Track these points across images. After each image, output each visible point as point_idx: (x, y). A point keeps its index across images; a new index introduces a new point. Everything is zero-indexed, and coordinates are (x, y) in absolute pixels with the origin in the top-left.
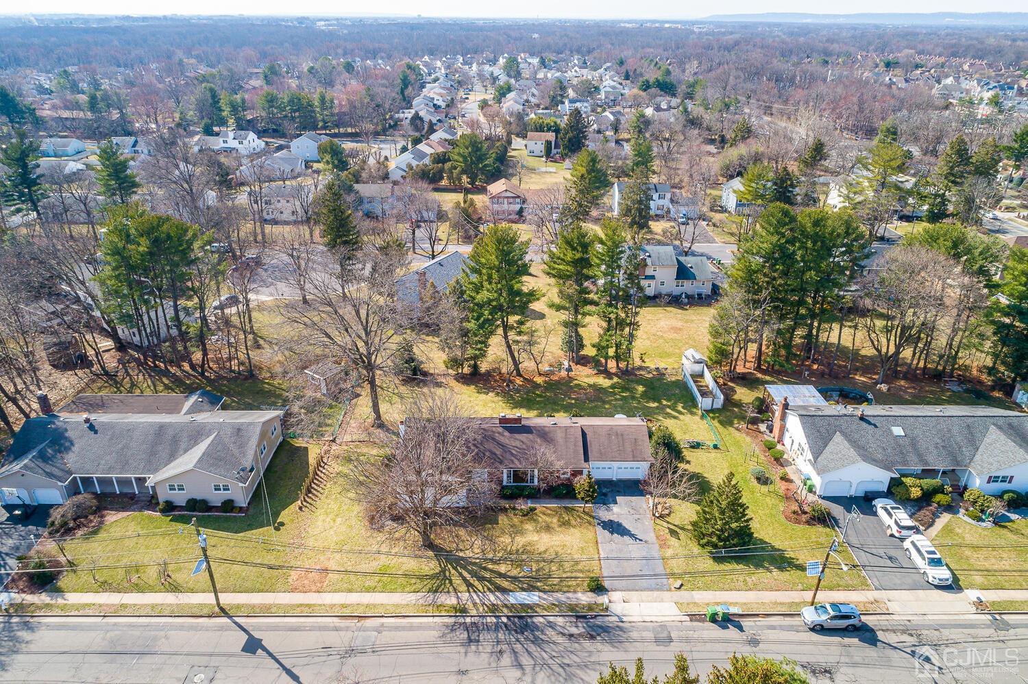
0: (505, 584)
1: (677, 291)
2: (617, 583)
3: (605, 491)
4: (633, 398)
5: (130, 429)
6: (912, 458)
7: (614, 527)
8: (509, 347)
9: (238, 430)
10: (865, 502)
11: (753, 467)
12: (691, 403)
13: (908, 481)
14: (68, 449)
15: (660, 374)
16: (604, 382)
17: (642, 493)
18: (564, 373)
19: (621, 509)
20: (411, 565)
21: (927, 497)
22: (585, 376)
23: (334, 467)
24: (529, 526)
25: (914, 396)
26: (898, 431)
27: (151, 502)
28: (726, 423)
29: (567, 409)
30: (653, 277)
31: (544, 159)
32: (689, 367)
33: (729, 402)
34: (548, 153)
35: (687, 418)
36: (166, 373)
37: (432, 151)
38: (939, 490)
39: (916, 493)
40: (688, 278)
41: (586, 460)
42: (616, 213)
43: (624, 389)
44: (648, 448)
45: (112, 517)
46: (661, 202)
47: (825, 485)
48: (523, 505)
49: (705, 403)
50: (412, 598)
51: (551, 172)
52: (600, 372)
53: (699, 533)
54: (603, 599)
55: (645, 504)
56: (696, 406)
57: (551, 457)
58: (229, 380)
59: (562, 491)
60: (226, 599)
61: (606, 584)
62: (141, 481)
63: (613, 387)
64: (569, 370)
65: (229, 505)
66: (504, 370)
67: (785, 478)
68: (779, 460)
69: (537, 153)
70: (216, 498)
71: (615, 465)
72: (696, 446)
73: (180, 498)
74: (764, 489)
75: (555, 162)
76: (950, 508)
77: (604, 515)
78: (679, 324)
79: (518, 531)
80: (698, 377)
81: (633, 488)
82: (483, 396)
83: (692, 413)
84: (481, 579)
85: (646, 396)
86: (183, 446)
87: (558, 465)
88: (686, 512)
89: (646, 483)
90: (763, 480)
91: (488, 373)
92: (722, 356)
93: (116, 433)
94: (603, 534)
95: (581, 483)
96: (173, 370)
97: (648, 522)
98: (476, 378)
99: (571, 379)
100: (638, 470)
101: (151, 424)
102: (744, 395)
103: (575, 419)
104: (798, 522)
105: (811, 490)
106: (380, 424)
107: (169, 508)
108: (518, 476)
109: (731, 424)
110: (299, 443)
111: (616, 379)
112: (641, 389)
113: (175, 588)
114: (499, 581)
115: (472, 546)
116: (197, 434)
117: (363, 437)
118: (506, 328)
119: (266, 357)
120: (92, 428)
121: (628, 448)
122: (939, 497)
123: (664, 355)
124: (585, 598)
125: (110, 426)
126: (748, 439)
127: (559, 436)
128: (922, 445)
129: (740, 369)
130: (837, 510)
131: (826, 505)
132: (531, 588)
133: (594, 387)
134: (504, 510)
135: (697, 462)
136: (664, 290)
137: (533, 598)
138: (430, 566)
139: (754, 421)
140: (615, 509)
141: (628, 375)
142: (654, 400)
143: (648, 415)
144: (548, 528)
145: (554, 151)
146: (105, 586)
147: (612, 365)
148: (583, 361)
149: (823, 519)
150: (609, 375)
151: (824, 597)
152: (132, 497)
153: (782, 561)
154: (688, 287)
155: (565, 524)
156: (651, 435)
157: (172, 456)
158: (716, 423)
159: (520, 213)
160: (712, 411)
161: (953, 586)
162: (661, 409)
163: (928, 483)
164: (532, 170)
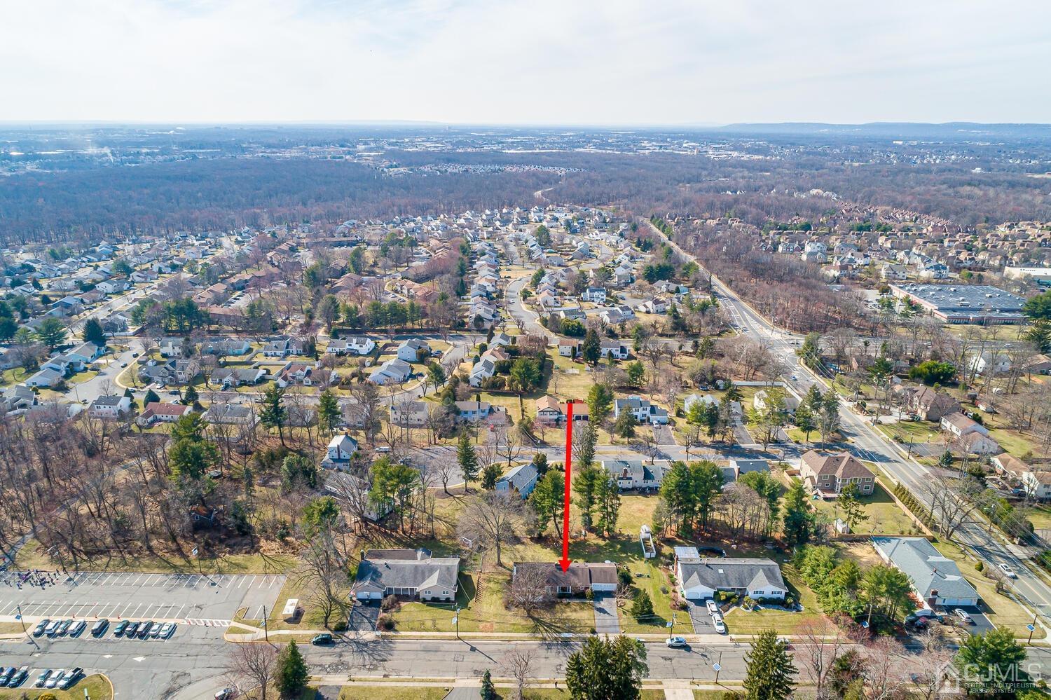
0: (559, 630)
1: (644, 485)
2: (601, 629)
3: (598, 596)
4: (615, 551)
5: (403, 568)
6: (725, 583)
7: (601, 610)
8: (556, 525)
9: (448, 568)
10: (701, 602)
11: (662, 585)
12: (641, 556)
13: (721, 593)
14: (380, 576)
15: (629, 538)
16: (602, 543)
17: (613, 597)
18: (582, 537)
19: (604, 603)
20: (523, 622)
21: (728, 599)
22: (593, 539)
23: (484, 584)
24: (568, 610)
25: (748, 552)
26: (721, 571)
27: (416, 598)
28: (655, 565)
29: (584, 557)
30: (631, 479)
31: (571, 359)
32: (643, 535)
33: (659, 554)
34: (574, 355)
35: (638, 562)
36: (391, 536)
37: (495, 359)
38: (734, 597)
39: (723, 598)
40: (650, 479)
41: (591, 582)
42: (615, 419)
43: (611, 546)
44: (616, 577)
45: (403, 604)
46: (644, 412)
47: (688, 594)
48: (565, 601)
49: (647, 555)
50: (526, 635)
51: (576, 374)
52: (600, 537)
53: (633, 613)
54: (595, 636)
55: (614, 601)
56: (643, 556)
57: (577, 581)
58: (423, 540)
59: (580, 595)
60: (460, 634)
61: (597, 630)
62: (412, 590)
63: (606, 545)
64: (585, 535)
65: (448, 600)
66: (554, 536)
67: (674, 591)
68: (674, 583)
69: (566, 354)
70: (443, 597)
71: (603, 584)
72: (640, 576)
73: (429, 597)
74: (664, 595)
75: (579, 362)
76: (738, 604)
77: (598, 605)
78: (643, 508)
79: (563, 612)
80: (645, 540)
81: (609, 594)
82: (544, 550)
83: (641, 560)
84: (551, 629)
85: (622, 551)
86: (427, 574)
87: (579, 584)
88: (630, 604)
89: (614, 592)
90: (665, 592)
91: (546, 537)
92: (658, 530)
93: (400, 569)
94: (597, 613)
95: (588, 591)
96: (394, 534)
97: (615, 608)
98: (541, 540)
99: (586, 541)
100: (612, 587)
101: (412, 566)
102: (666, 550)
103: (587, 564)
104: (674, 609)
105: (683, 596)
106: (500, 564)
107: (424, 601)
108: (564, 589)
109: (657, 565)
110: (466, 573)
111: (607, 541)
112: (619, 546)
113: (438, 630)
114: (557, 629)
115: (547, 617)
116: (432, 570)
117: (494, 570)
118: (555, 516)
119: (441, 527)
120: (387, 566)
121: (608, 578)
122: (733, 600)
123: (633, 527)
124: (588, 635)
125: (395, 566)
126: (663, 573)
127: (580, 572)
128: (730, 578)
129: (668, 536)
130: (692, 605)
131: (687, 602)
132: (569, 632)
133: (597, 545)
134: (558, 603)
135: (639, 584)
136: (637, 485)
137: (570, 635)
138: (531, 623)
139: (668, 564)
140: (602, 603)
141: (614, 538)
142: (624, 553)
143: (619, 561)
144: (575, 611)
145: (578, 353)
146: (412, 629)
147: (606, 534)
148: (591, 530)
149: (685, 608)
150: (604, 538)
151: (674, 636)
152: (408, 596)
153: (664, 623)
154: (650, 483)
155: (582, 609)
156: (618, 571)
157: (423, 580)
158: (651, 565)
159: (558, 420)
160: (651, 558)
161: (726, 632)
162: (627, 557)
163: (729, 594)
164: (562, 371)
